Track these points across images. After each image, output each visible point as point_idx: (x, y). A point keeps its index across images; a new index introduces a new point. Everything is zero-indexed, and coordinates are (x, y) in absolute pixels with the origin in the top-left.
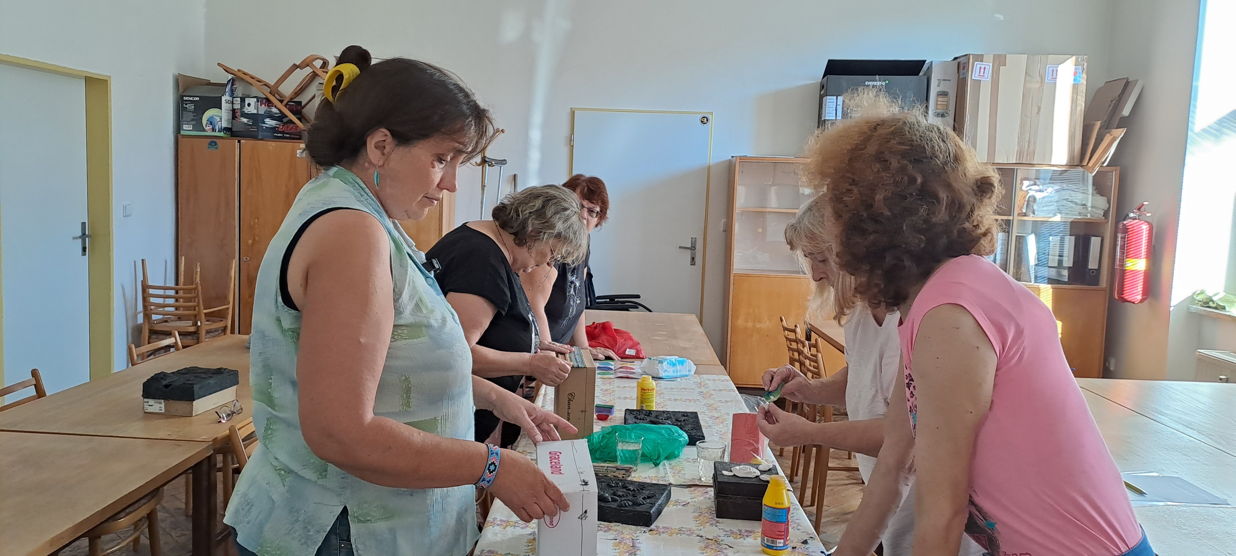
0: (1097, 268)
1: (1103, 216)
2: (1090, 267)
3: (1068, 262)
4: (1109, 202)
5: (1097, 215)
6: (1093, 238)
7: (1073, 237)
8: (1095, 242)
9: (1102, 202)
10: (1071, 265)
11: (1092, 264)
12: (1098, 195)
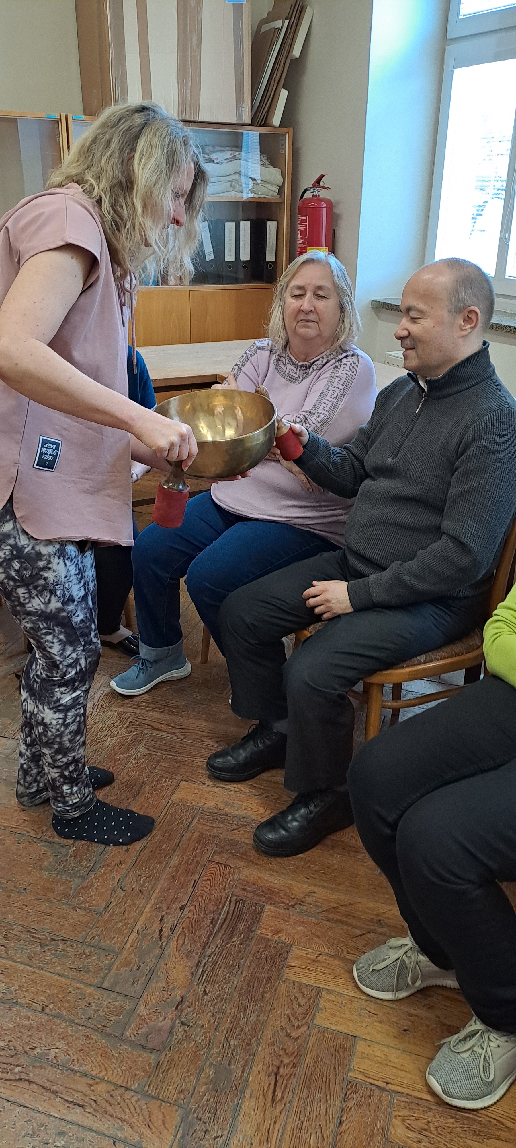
0: (274, 260)
1: (278, 194)
2: (267, 260)
3: (245, 255)
4: (283, 175)
5: (271, 193)
6: (269, 222)
7: (249, 222)
8: (271, 226)
9: (274, 174)
10: (249, 259)
11: (270, 257)
12: (271, 166)
